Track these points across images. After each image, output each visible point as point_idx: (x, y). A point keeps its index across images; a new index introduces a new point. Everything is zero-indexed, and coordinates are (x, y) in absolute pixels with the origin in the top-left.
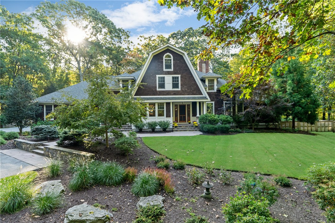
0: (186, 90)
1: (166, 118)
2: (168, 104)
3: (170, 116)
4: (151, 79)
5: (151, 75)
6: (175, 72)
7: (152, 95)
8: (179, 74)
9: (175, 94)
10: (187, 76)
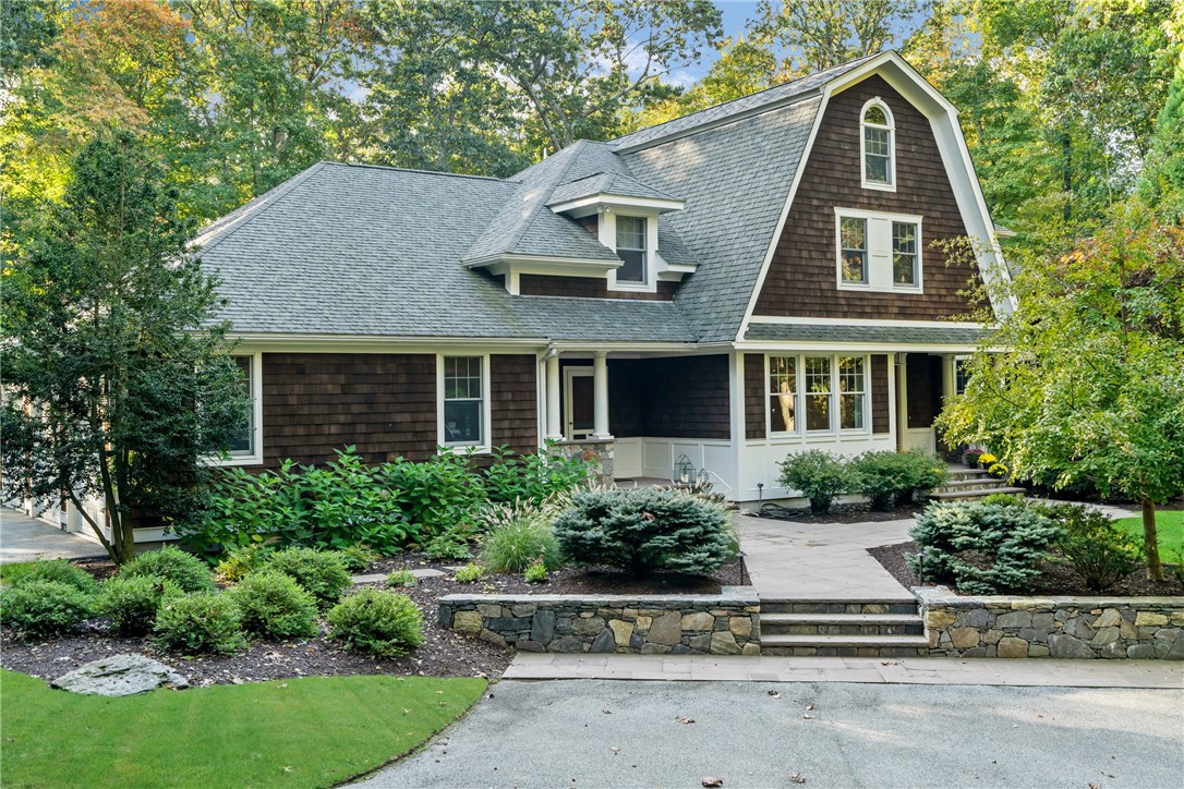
0: (940, 296)
1: (872, 436)
2: (879, 361)
3: (886, 429)
4: (815, 226)
5: (815, 202)
6: (903, 198)
7: (819, 314)
8: (915, 212)
9: (903, 314)
10: (944, 222)
